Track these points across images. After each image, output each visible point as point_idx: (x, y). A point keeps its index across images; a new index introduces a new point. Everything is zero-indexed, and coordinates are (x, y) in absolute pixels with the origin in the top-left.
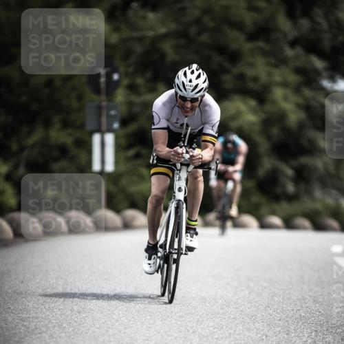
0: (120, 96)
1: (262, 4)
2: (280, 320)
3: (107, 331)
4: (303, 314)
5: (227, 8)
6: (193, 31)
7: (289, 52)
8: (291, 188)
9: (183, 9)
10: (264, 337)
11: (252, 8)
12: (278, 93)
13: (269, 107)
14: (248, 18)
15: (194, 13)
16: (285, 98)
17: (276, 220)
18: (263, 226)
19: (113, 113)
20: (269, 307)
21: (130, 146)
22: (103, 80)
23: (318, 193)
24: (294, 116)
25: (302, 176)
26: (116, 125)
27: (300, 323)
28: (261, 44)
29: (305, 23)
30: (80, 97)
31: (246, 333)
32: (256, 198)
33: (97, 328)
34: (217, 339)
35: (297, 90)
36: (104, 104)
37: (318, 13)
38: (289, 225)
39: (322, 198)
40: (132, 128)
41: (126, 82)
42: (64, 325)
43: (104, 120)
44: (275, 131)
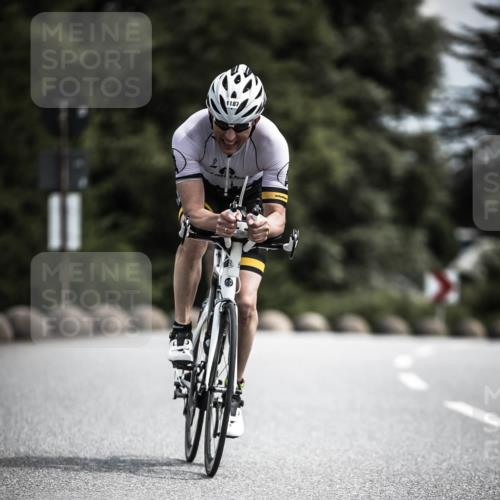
0: (90, 139)
1: (296, 7)
2: (320, 465)
3: (68, 483)
4: (353, 457)
5: (244, 11)
6: (195, 44)
7: (335, 76)
8: (337, 273)
9: (181, 14)
10: (296, 490)
11: (281, 12)
12: (319, 136)
13: (306, 156)
14: (276, 27)
15: (196, 19)
16: (330, 143)
17: (316, 320)
18: (299, 328)
19: (79, 163)
20: (303, 445)
21: (103, 213)
22: (63, 116)
23: (377, 280)
24: (343, 169)
25: (354, 255)
26: (83, 182)
27: (349, 469)
28: (294, 64)
29: (357, 34)
30: (31, 141)
31: (271, 484)
32: (288, 288)
33: (54, 479)
34: (228, 492)
35: (347, 130)
36: (66, 150)
37: (377, 19)
38: (335, 326)
39: (383, 288)
40: (107, 186)
41: (97, 119)
42: (5, 475)
43: (65, 174)
44: (315, 190)
